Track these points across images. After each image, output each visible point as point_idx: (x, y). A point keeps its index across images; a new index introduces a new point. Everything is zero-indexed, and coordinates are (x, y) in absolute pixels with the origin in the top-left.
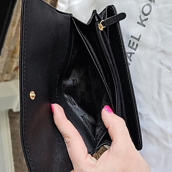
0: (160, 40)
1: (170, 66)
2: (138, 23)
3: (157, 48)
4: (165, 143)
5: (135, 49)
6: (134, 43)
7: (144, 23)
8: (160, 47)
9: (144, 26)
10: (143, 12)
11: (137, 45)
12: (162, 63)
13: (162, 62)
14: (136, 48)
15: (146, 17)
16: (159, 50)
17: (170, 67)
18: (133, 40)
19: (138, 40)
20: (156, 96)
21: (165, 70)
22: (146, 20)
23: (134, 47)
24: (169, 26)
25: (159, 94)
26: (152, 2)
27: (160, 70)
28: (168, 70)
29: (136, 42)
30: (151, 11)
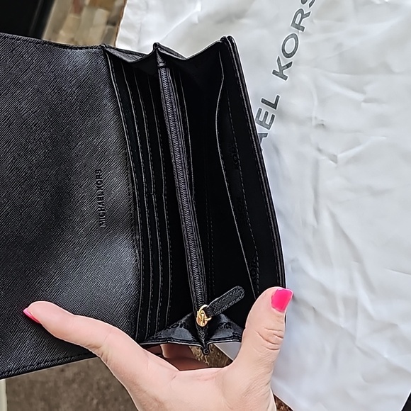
0: (316, 103)
1: (336, 154)
2: (274, 72)
3: (311, 119)
4: (332, 318)
5: (268, 127)
6: (267, 113)
7: (285, 72)
8: (316, 118)
9: (285, 78)
10: (283, 50)
11: (273, 117)
12: (319, 150)
13: (321, 147)
14: (271, 123)
15: (289, 60)
16: (314, 123)
17: (335, 156)
18: (265, 108)
19: (274, 106)
20: (310, 218)
21: (326, 163)
22: (289, 65)
23: (268, 122)
24: (333, 74)
25: (316, 214)
26: (300, 31)
27: (316, 164)
28: (331, 162)
29: (271, 111)
30: (296, 47)
